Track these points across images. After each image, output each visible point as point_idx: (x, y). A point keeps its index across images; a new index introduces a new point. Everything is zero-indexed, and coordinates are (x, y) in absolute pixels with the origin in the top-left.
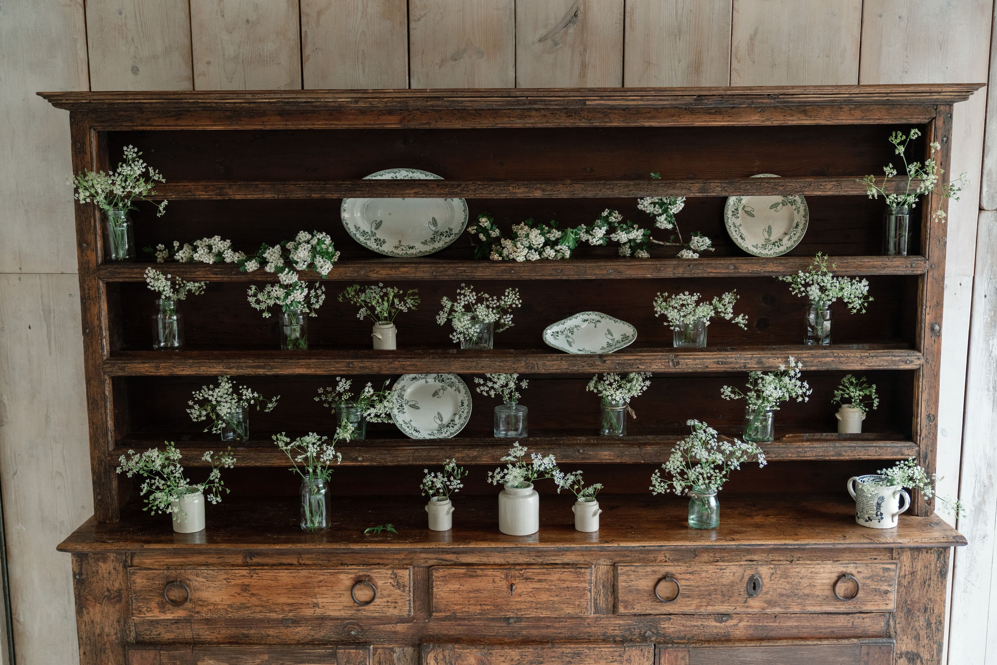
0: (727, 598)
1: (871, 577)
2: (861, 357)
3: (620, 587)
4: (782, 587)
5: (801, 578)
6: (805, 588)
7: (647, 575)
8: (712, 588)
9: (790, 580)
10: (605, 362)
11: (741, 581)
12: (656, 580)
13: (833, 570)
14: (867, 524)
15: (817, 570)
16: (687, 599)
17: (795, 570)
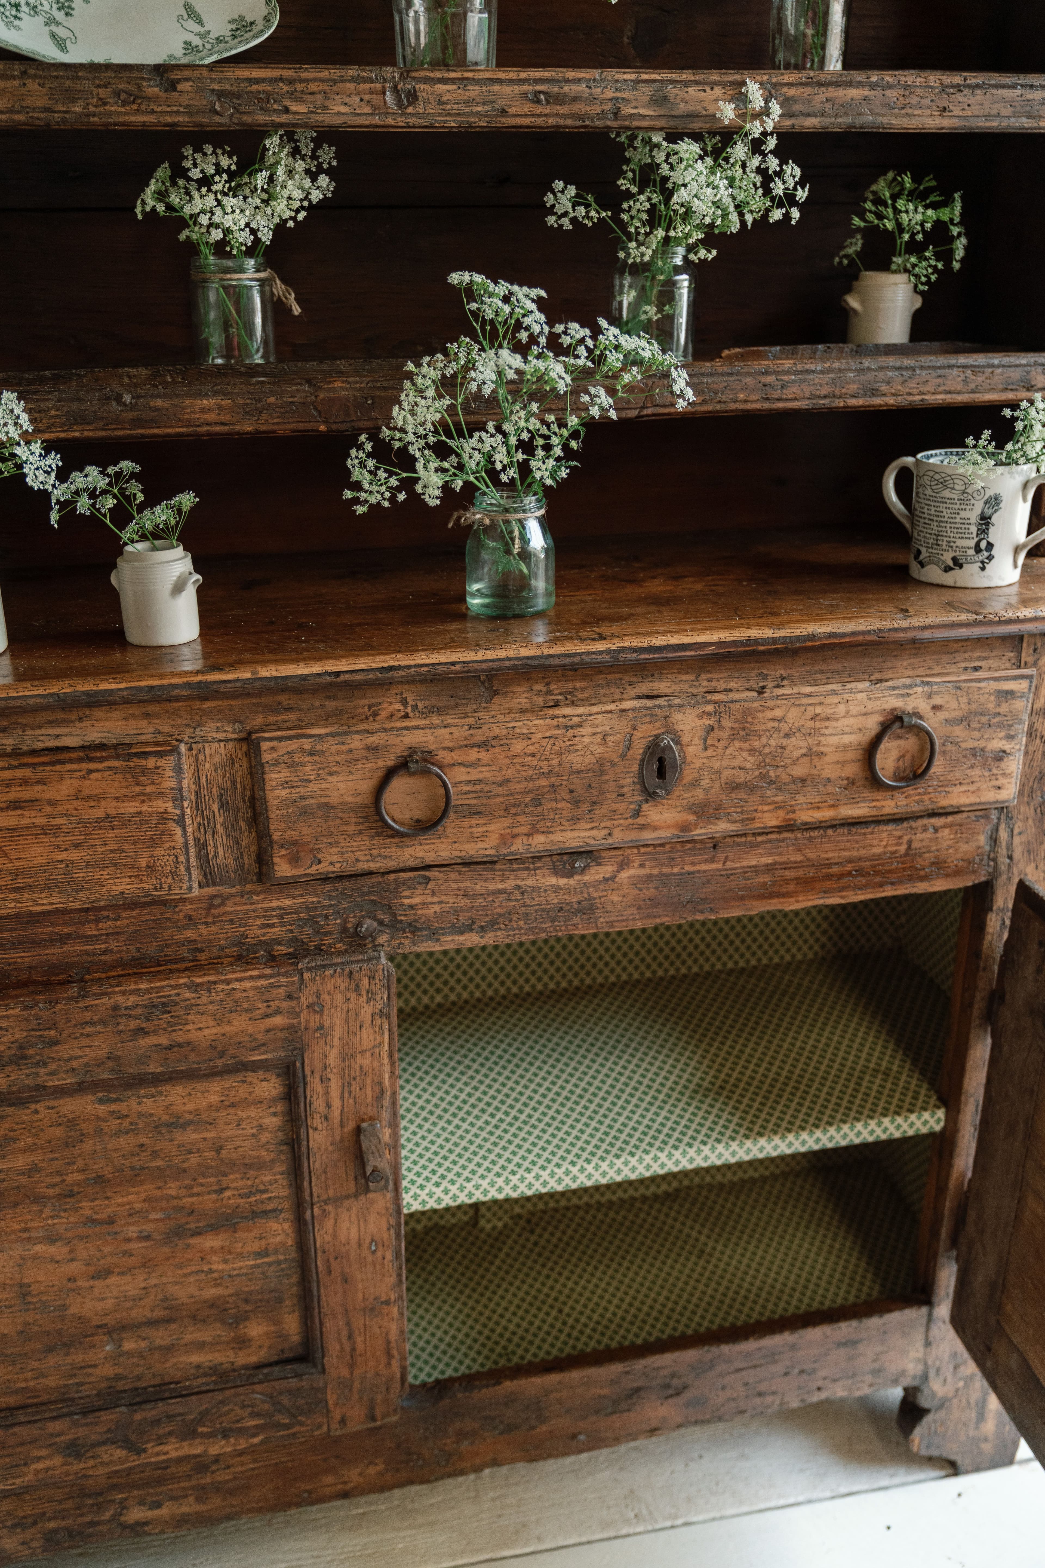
0: (584, 807)
1: (964, 720)
2: (944, 88)
3: (272, 803)
4: (737, 763)
5: (787, 736)
6: (795, 762)
7: (350, 762)
8: (544, 782)
9: (756, 744)
10: (172, 86)
11: (623, 756)
12: (380, 774)
13: (870, 705)
14: (948, 579)
15: (828, 711)
16: (474, 822)
17: (770, 714)
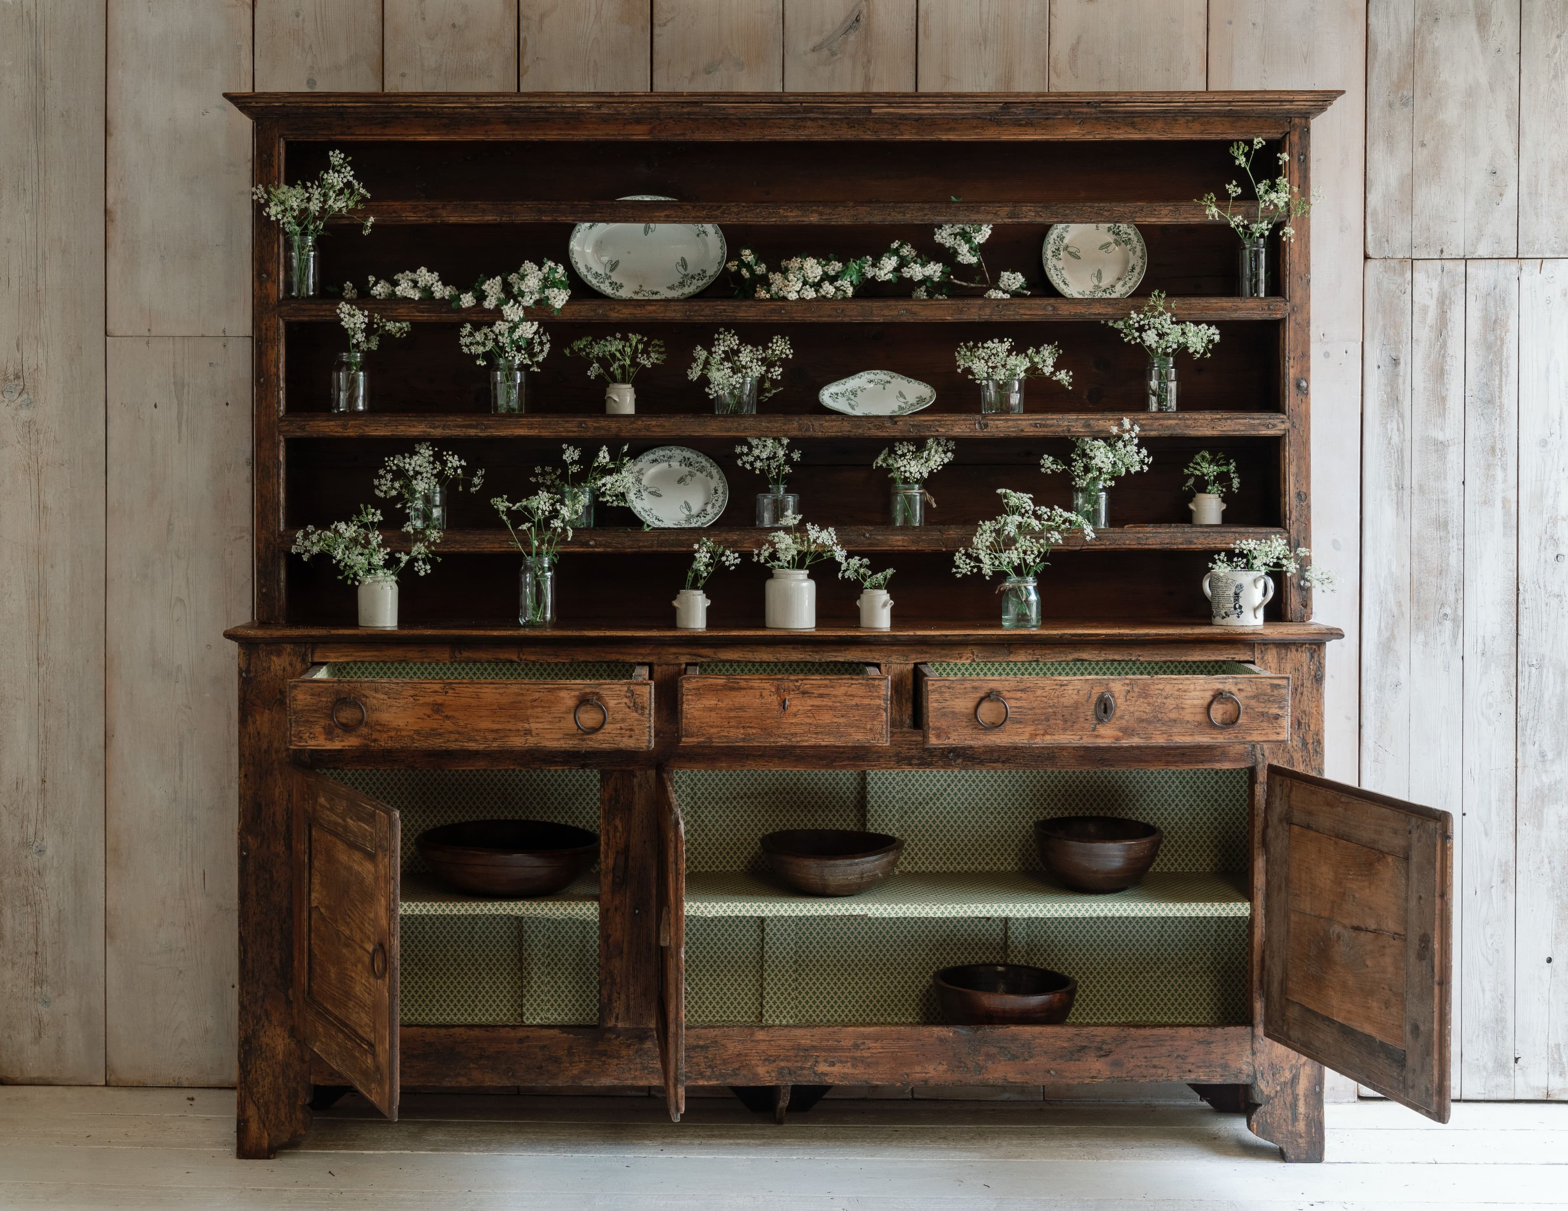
0: (1069, 724)
1: (1255, 697)
3: (930, 709)
4: (1142, 709)
5: (1166, 698)
6: (1171, 711)
7: (965, 693)
8: (1050, 710)
9: (1151, 700)
10: (896, 423)
11: (1087, 701)
12: (977, 700)
13: (1206, 687)
15: (1185, 687)
16: (1020, 726)
17: (1157, 687)
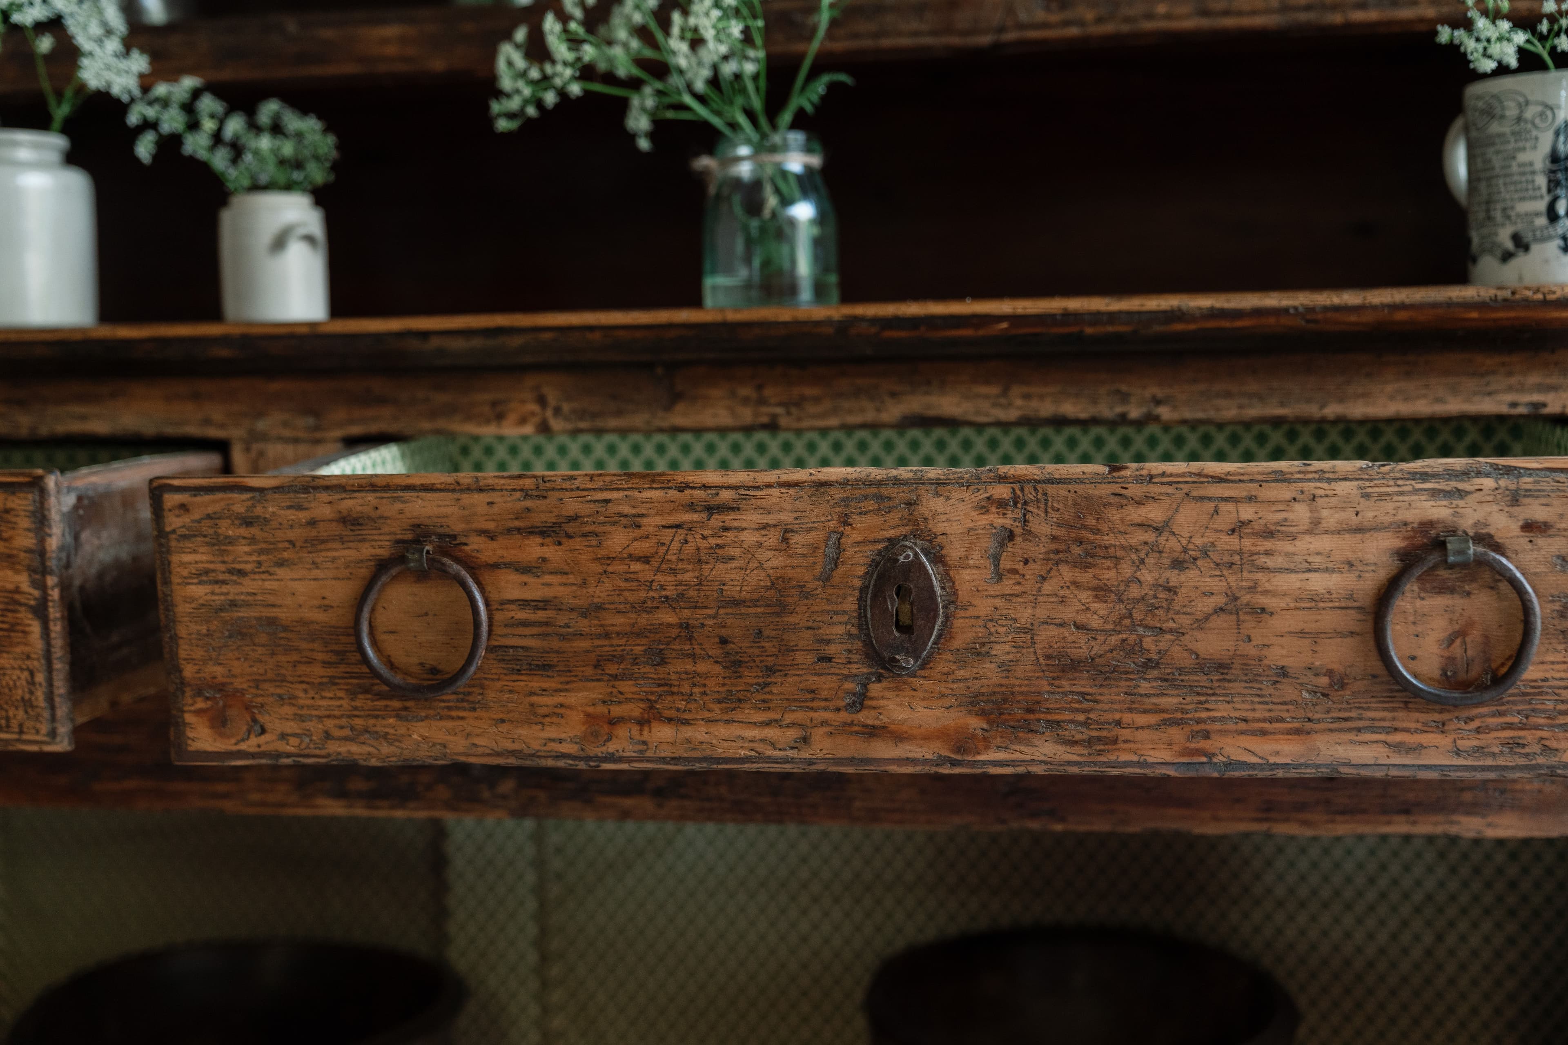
0: (750, 676)
3: (182, 609)
4: (1068, 613)
5: (1178, 564)
6: (1201, 623)
7: (315, 543)
8: (668, 617)
9: (1110, 576)
11: (826, 578)
12: (365, 572)
13: (1370, 513)
15: (1270, 517)
16: (536, 684)
17: (1136, 514)
